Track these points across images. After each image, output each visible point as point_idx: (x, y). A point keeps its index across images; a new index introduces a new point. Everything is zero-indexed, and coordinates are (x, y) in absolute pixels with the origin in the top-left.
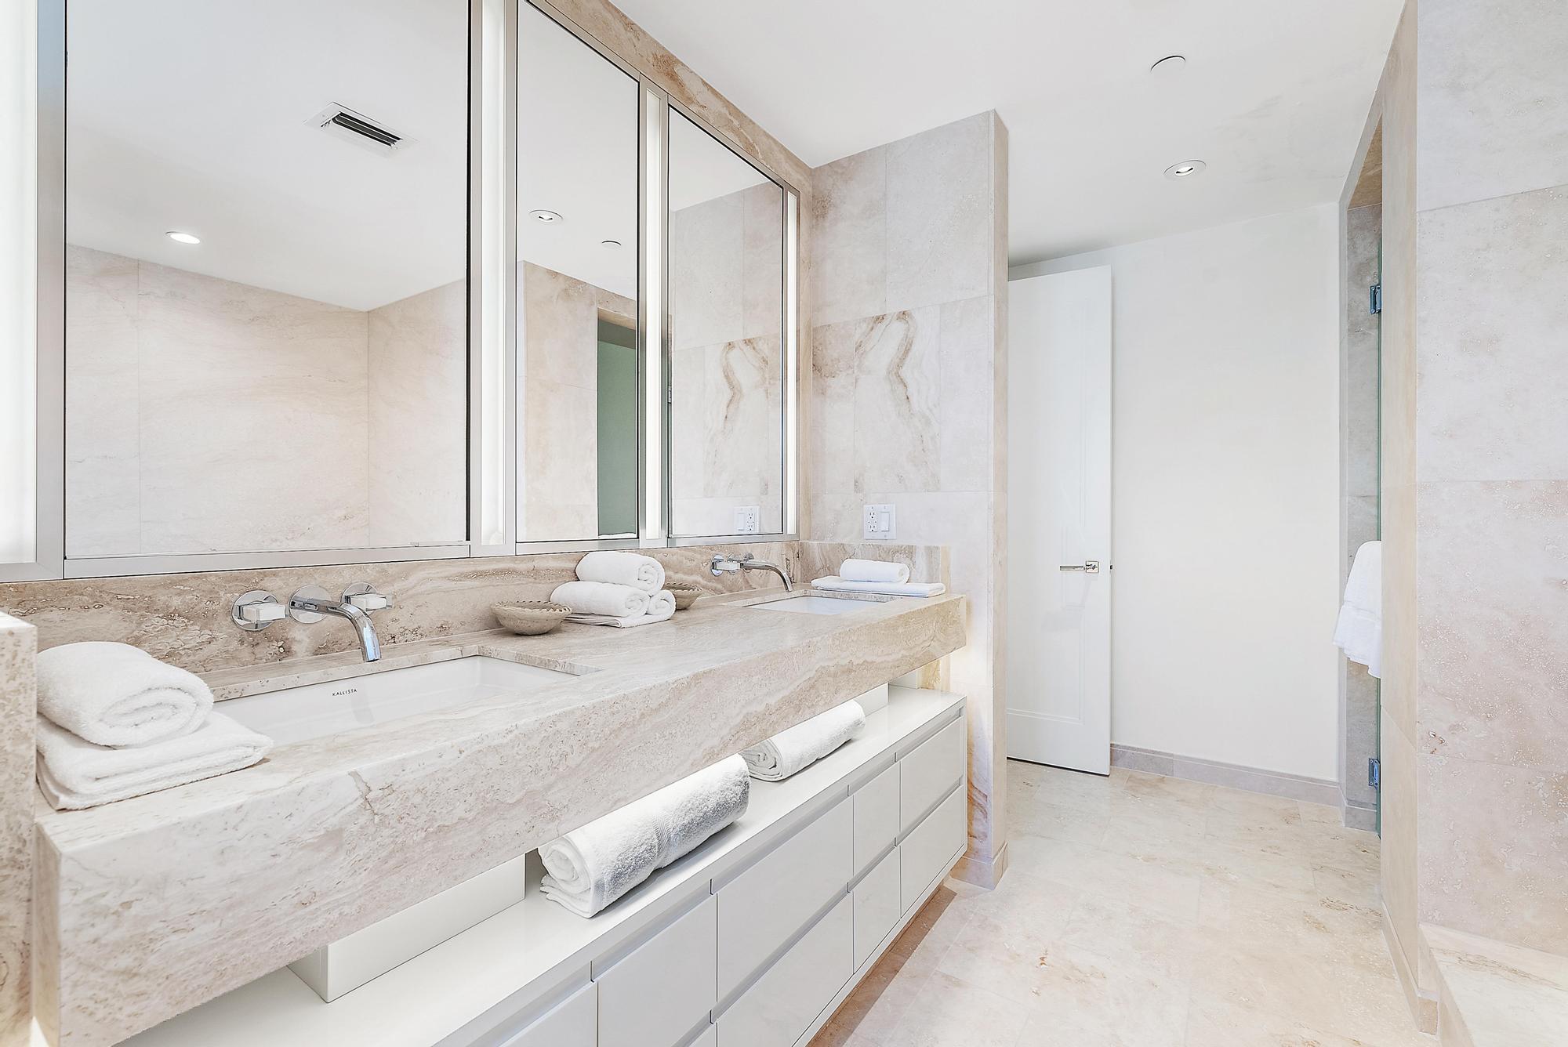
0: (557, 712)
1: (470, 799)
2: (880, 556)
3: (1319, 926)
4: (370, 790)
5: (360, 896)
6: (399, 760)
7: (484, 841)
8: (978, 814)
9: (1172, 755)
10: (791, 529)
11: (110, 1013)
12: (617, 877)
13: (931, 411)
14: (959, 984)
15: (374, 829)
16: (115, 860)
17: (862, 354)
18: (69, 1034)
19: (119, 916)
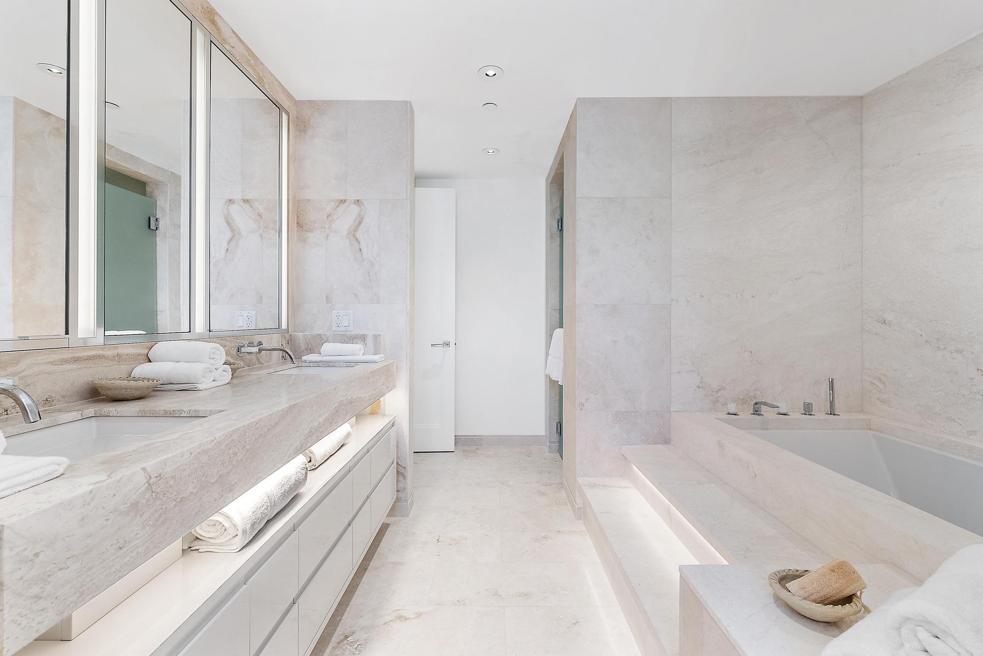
0: (232, 429)
1: (195, 481)
2: (345, 341)
3: (543, 494)
4: (151, 478)
5: (146, 542)
6: (164, 460)
7: (201, 505)
8: (401, 479)
9: (481, 436)
10: (284, 326)
11: (28, 623)
12: (253, 525)
13: (374, 258)
14: (400, 564)
15: (152, 501)
16: (31, 527)
17: (331, 221)
18: (8, 638)
19: (33, 562)
